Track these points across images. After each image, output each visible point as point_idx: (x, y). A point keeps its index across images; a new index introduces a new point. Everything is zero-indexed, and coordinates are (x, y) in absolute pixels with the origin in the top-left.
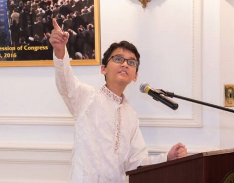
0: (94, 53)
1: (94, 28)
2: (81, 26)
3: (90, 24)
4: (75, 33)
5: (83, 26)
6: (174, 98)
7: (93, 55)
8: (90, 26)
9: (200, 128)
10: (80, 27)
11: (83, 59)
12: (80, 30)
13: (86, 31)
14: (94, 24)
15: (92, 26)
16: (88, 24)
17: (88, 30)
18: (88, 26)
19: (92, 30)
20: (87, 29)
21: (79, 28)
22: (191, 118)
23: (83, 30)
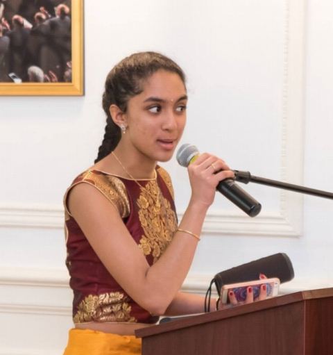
0: (71, 68)
1: (70, 15)
2: (42, 9)
3: (61, 6)
4: (27, 25)
5: (46, 9)
6: (250, 184)
7: (67, 73)
8: (62, 11)
9: (297, 237)
10: (39, 11)
11: (46, 81)
12: (40, 18)
13: (53, 19)
14: (70, 6)
15: (67, 10)
16: (57, 6)
17: (58, 17)
18: (57, 9)
19: (67, 18)
20: (54, 15)
21: (38, 14)
22: (278, 215)
23: (47, 18)
